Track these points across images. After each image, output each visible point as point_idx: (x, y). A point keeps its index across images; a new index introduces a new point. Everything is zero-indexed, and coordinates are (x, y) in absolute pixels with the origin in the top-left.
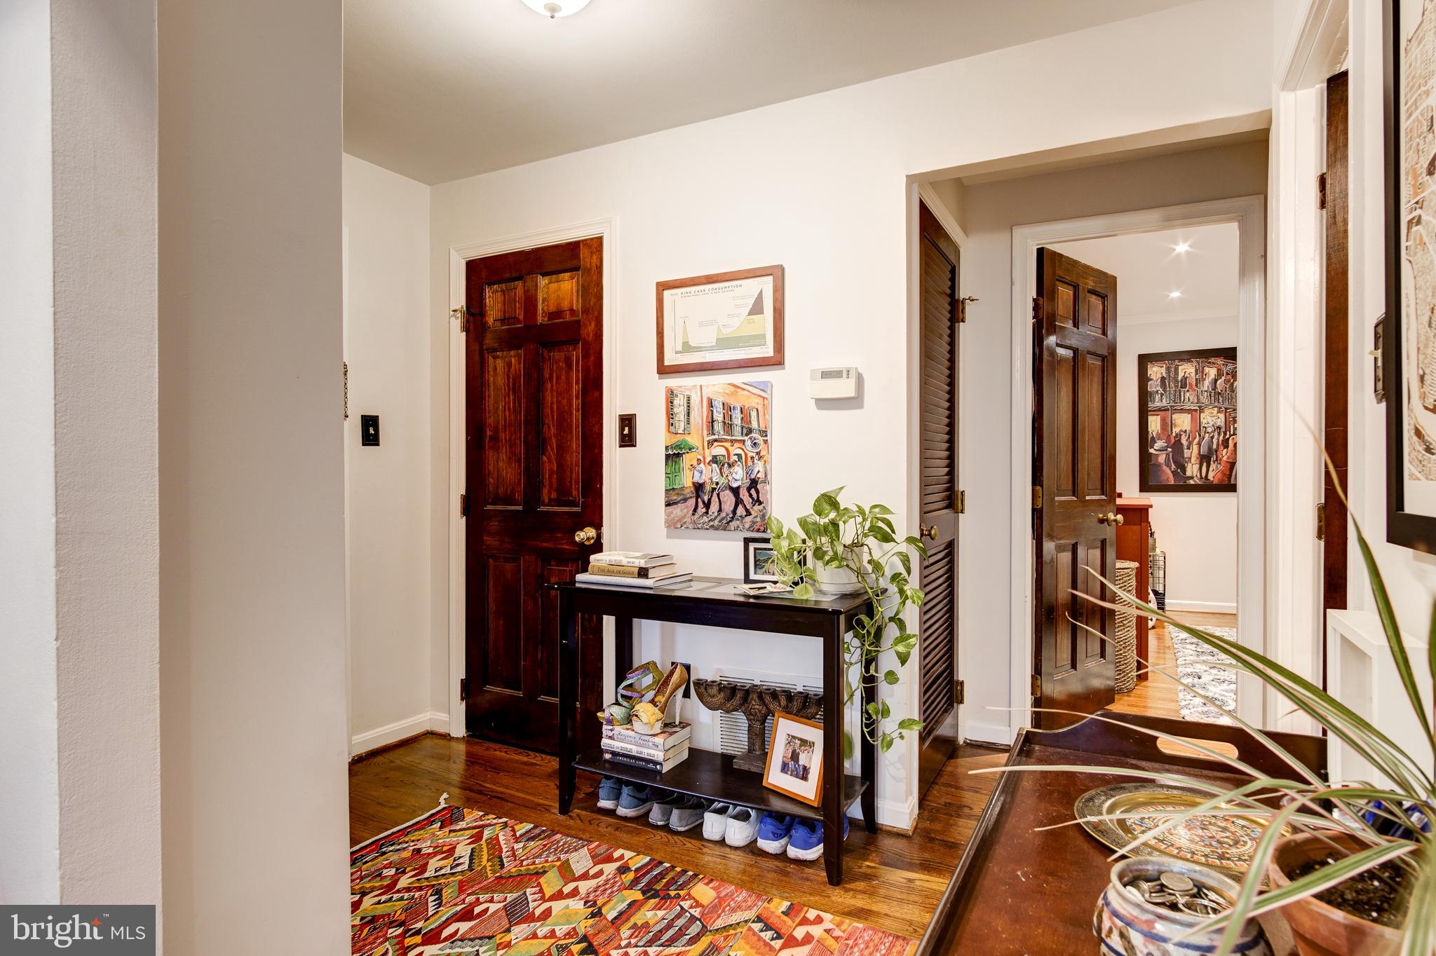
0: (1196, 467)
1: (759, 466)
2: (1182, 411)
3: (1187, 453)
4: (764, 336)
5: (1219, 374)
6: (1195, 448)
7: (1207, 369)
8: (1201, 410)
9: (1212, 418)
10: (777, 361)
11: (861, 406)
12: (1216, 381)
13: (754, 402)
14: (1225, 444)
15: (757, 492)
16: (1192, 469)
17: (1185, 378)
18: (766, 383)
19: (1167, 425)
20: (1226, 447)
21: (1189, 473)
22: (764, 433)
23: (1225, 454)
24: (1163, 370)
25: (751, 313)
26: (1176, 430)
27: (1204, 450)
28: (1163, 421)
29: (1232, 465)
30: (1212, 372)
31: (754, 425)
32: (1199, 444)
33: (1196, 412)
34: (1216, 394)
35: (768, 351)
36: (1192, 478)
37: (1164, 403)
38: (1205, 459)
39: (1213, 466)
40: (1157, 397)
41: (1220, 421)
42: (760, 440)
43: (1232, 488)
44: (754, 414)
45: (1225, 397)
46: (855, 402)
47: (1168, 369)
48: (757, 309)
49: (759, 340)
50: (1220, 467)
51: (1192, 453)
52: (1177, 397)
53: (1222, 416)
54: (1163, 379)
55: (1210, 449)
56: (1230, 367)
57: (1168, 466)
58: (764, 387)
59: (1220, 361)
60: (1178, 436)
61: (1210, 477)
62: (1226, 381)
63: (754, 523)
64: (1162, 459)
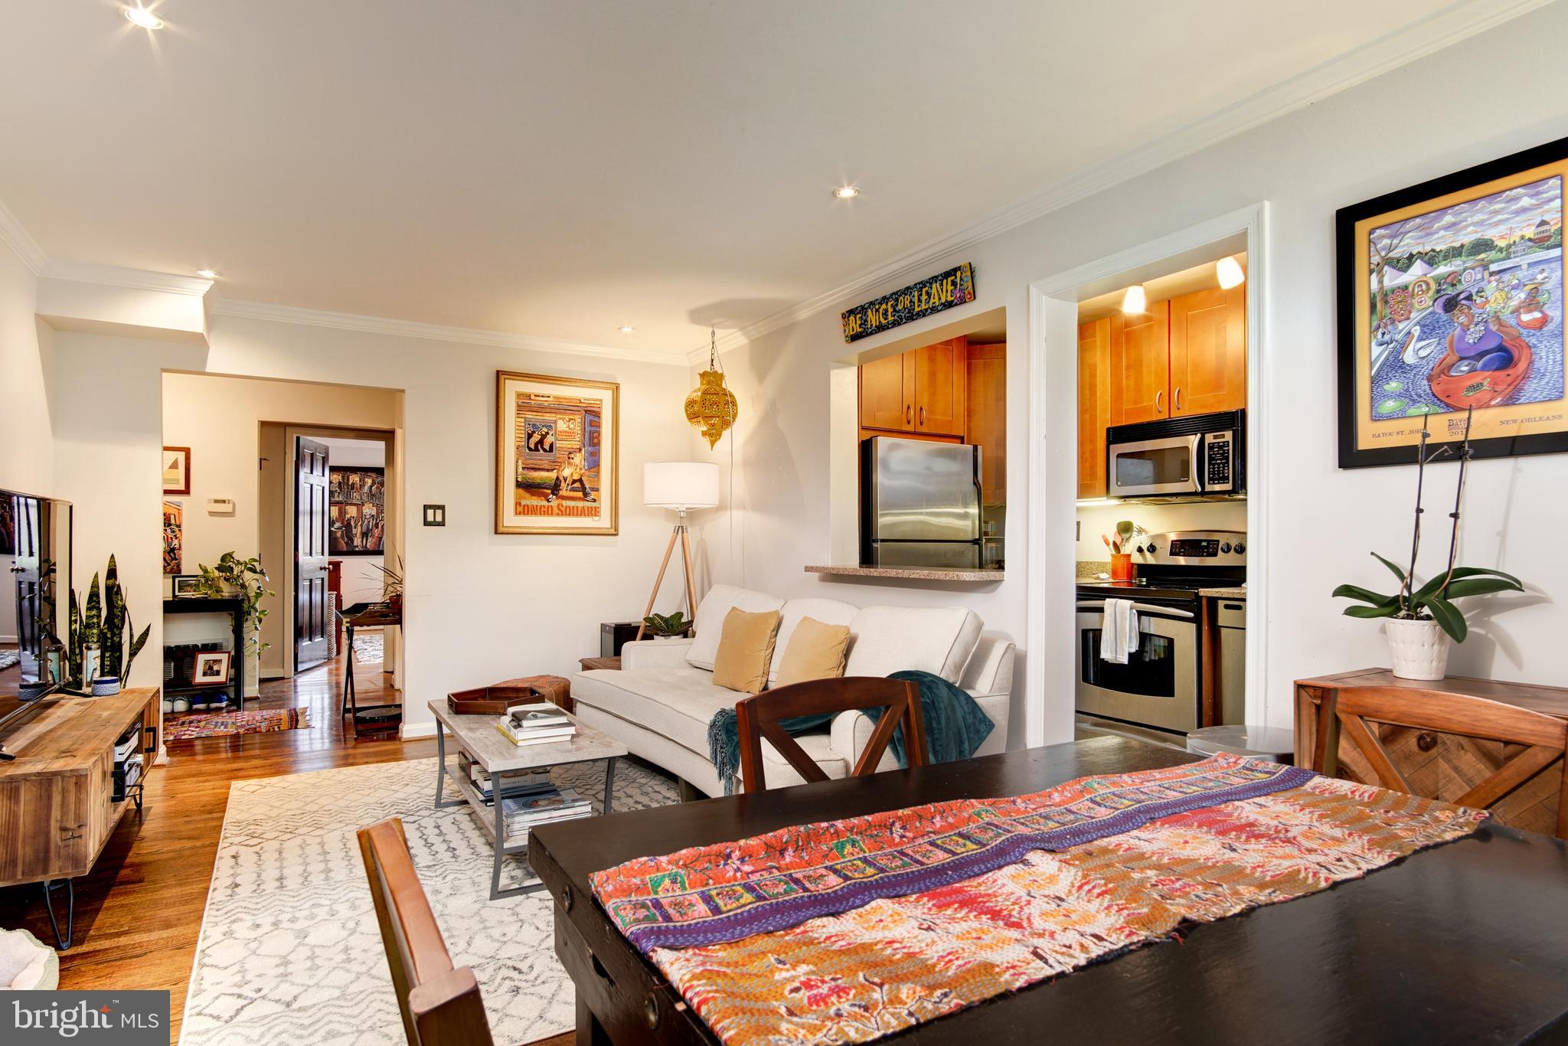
0: (360, 540)
1: (176, 542)
2: (352, 504)
3: (354, 531)
4: (178, 480)
5: (373, 483)
6: (359, 527)
7: (366, 479)
8: (363, 505)
9: (369, 510)
10: (186, 491)
11: (234, 516)
12: (371, 487)
13: (175, 512)
14: (377, 526)
15: (175, 554)
16: (357, 541)
17: (353, 484)
18: (180, 503)
19: (342, 513)
20: (377, 528)
21: (355, 544)
22: (179, 526)
23: (377, 532)
24: (340, 477)
25: (170, 468)
26: (348, 516)
27: (364, 530)
28: (340, 510)
29: (380, 539)
30: (369, 481)
31: (173, 522)
32: (361, 525)
33: (360, 506)
34: (371, 495)
35: (182, 487)
36: (357, 546)
37: (341, 499)
38: (365, 535)
39: (369, 539)
40: (336, 495)
41: (374, 512)
42: (177, 529)
43: (380, 553)
44: (172, 517)
45: (377, 497)
46: (231, 514)
47: (343, 477)
48: (175, 466)
49: (177, 481)
50: (374, 540)
51: (357, 531)
52: (348, 496)
53: (375, 509)
54: (340, 483)
55: (368, 528)
56: (380, 479)
57: (343, 539)
58: (178, 506)
59: (374, 475)
60: (349, 520)
61: (368, 546)
62: (378, 488)
63: (172, 569)
64: (339, 534)
